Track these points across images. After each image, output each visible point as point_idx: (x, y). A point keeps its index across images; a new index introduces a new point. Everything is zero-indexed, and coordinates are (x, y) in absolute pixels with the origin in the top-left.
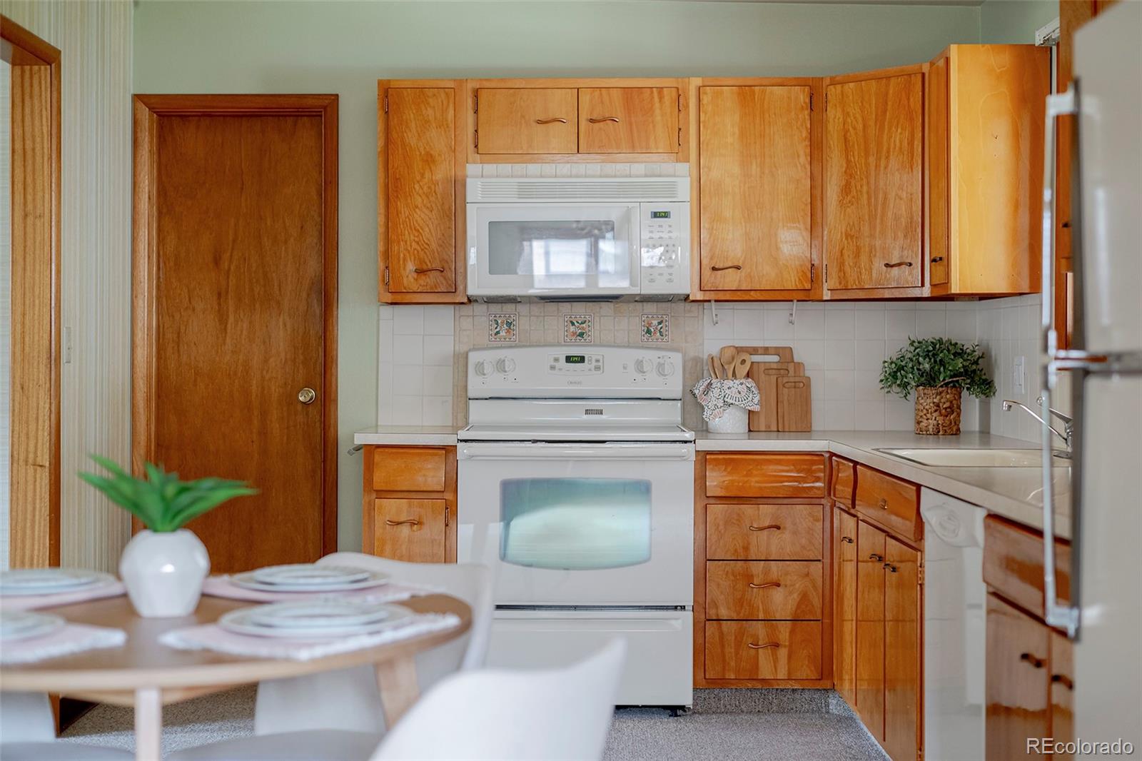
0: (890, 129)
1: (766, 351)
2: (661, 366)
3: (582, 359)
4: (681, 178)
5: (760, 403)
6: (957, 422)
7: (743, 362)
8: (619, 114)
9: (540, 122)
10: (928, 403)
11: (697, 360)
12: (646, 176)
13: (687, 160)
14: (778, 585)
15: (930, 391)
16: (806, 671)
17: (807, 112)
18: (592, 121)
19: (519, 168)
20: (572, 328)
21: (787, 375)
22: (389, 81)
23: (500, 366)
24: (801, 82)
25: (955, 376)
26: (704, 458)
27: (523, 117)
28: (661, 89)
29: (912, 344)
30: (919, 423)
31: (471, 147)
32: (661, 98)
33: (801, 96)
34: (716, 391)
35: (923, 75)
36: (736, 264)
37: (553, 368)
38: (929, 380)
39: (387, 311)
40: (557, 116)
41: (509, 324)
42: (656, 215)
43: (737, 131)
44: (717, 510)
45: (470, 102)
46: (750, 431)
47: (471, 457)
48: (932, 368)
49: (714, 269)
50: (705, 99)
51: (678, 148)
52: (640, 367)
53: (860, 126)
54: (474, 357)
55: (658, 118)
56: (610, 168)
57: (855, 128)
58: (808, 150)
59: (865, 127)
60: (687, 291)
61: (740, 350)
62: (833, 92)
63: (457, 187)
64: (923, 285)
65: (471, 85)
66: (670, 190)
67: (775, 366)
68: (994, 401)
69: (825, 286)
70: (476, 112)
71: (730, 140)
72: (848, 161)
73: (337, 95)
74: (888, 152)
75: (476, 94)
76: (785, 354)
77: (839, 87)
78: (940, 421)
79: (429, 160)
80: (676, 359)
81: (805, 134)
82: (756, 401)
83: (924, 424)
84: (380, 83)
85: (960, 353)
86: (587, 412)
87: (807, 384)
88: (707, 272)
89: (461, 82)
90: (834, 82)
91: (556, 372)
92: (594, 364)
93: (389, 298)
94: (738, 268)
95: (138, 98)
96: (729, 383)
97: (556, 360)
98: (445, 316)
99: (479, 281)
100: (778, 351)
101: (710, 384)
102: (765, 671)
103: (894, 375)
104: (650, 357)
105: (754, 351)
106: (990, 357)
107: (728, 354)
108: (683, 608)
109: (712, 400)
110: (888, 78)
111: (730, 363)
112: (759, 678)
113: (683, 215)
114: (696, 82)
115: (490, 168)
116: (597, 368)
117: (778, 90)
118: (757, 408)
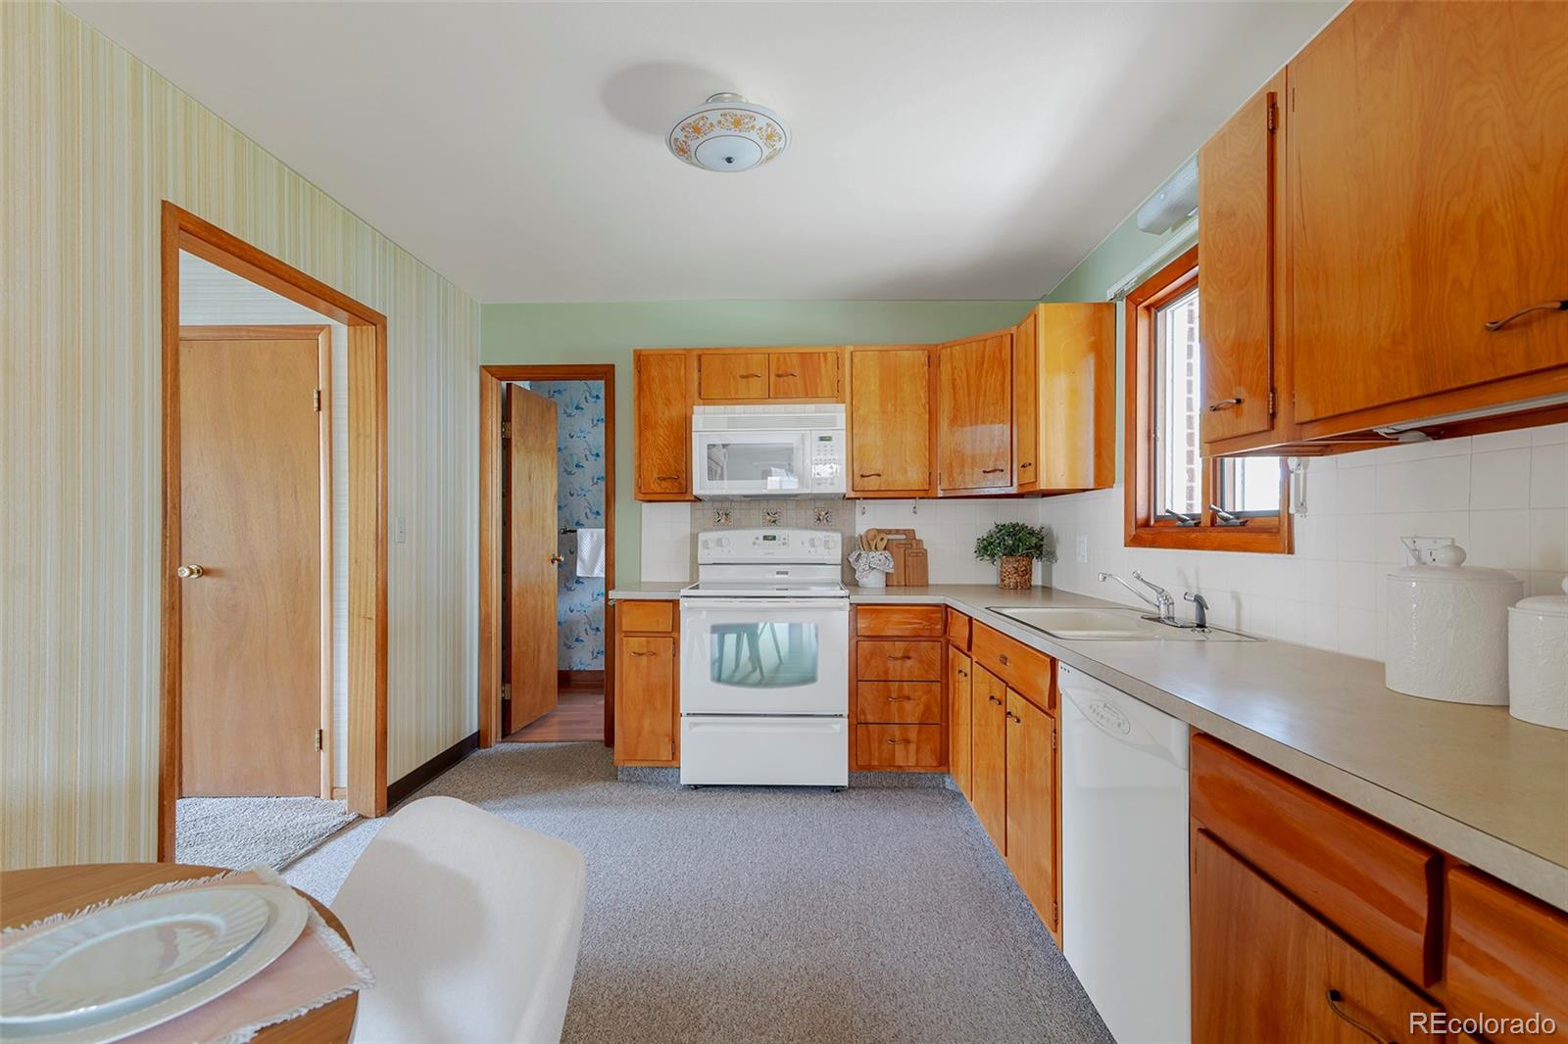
0: (986, 376)
1: (897, 532)
2: (826, 542)
3: (774, 538)
4: (839, 413)
5: (894, 567)
6: (1030, 580)
7: (882, 539)
8: (797, 371)
9: (743, 377)
10: (1009, 567)
11: (851, 538)
12: (816, 412)
13: (844, 402)
14: (909, 699)
15: (1011, 559)
16: (929, 760)
17: (926, 368)
18: (779, 376)
19: (729, 408)
20: (768, 517)
21: (911, 548)
22: (641, 350)
23: (719, 542)
24: (922, 348)
25: (1029, 549)
26: (857, 609)
27: (731, 373)
28: (825, 354)
29: (997, 526)
30: (1003, 581)
31: (697, 394)
32: (825, 359)
33: (923, 357)
34: (863, 561)
35: (1012, 335)
36: (877, 472)
37: (754, 543)
38: (1011, 552)
39: (646, 506)
40: (755, 373)
41: (727, 515)
42: (822, 439)
43: (877, 380)
44: (866, 645)
45: (695, 364)
46: (887, 585)
47: (690, 609)
48: (1014, 544)
49: (862, 476)
50: (855, 360)
51: (837, 396)
52: (812, 543)
53: (965, 375)
54: (702, 536)
55: (823, 372)
56: (790, 407)
57: (960, 377)
58: (927, 394)
59: (968, 375)
60: (844, 491)
61: (880, 531)
62: (945, 354)
63: (686, 423)
64: (1012, 485)
65: (695, 353)
66: (832, 422)
67: (903, 542)
68: (1055, 567)
69: (939, 487)
70: (700, 371)
71: (873, 388)
72: (955, 400)
73: (613, 366)
74: (985, 391)
75: (699, 358)
76: (910, 534)
77: (949, 350)
78: (1019, 579)
79: (668, 402)
80: (837, 537)
81: (925, 383)
82: (891, 566)
83: (1007, 582)
84: (635, 351)
85: (1032, 533)
86: (778, 573)
87: (925, 553)
88: (857, 478)
89: (689, 350)
90: (945, 346)
91: (756, 546)
92: (782, 541)
93: (642, 497)
94: (879, 475)
95: (484, 368)
96: (872, 554)
97: (757, 538)
98: (684, 508)
99: (701, 485)
100: (904, 532)
101: (860, 554)
102: (900, 760)
103: (985, 548)
104: (820, 535)
105: (889, 532)
106: (1053, 536)
107: (872, 533)
108: (841, 716)
109: (861, 566)
110: (985, 340)
111: (873, 540)
112: (897, 764)
113: (840, 438)
114: (850, 348)
115: (709, 409)
116: (784, 544)
117: (906, 354)
118: (892, 571)
